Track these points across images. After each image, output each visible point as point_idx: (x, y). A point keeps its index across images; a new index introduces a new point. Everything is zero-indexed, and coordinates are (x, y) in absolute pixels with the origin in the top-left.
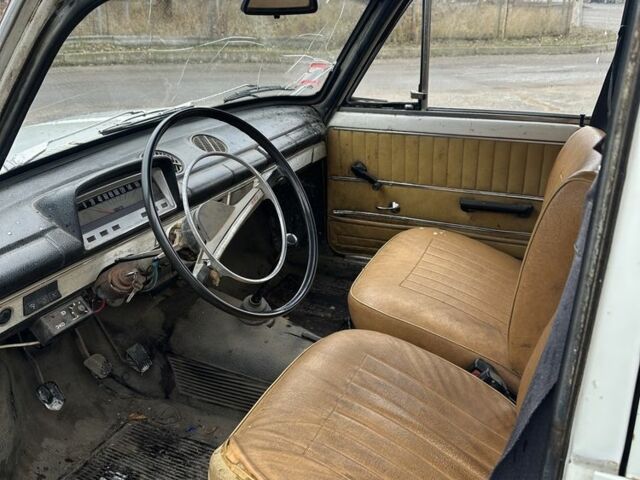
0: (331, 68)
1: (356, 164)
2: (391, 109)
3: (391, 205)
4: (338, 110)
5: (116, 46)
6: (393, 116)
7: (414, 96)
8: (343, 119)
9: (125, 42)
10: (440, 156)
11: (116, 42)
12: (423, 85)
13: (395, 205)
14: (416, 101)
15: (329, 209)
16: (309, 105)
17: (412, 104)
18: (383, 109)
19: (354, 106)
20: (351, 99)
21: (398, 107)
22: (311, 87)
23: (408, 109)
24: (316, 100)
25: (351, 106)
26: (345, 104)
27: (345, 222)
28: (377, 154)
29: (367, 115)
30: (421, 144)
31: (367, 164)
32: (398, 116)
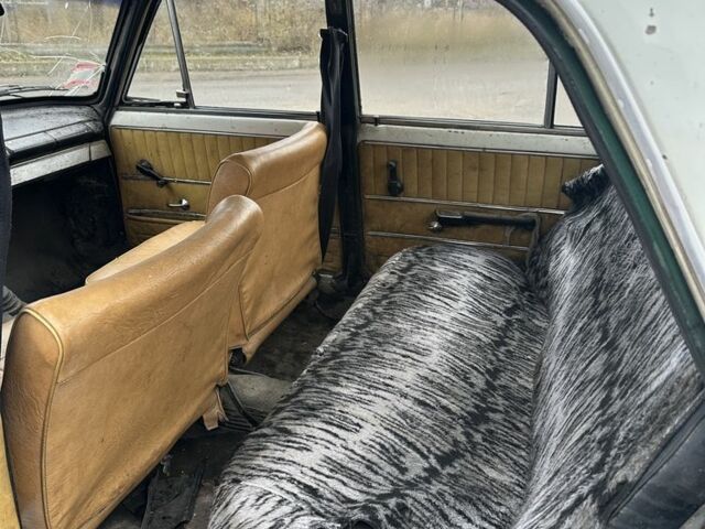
0: (102, 69)
1: (142, 161)
2: (163, 108)
3: (181, 202)
4: (117, 110)
5: (28, 54)
6: (164, 114)
7: (179, 95)
8: (121, 118)
9: (39, 50)
10: (212, 152)
11: (28, 51)
12: (187, 84)
13: (184, 202)
14: (184, 100)
15: (124, 208)
16: (89, 105)
17: (181, 103)
18: (156, 108)
19: (130, 105)
20: (126, 99)
21: (168, 106)
22: (86, 87)
23: (177, 107)
24: (95, 100)
25: (127, 105)
26: (121, 103)
27: (140, 221)
28: (158, 151)
29: (143, 114)
30: (195, 142)
31: (151, 162)
32: (169, 115)
